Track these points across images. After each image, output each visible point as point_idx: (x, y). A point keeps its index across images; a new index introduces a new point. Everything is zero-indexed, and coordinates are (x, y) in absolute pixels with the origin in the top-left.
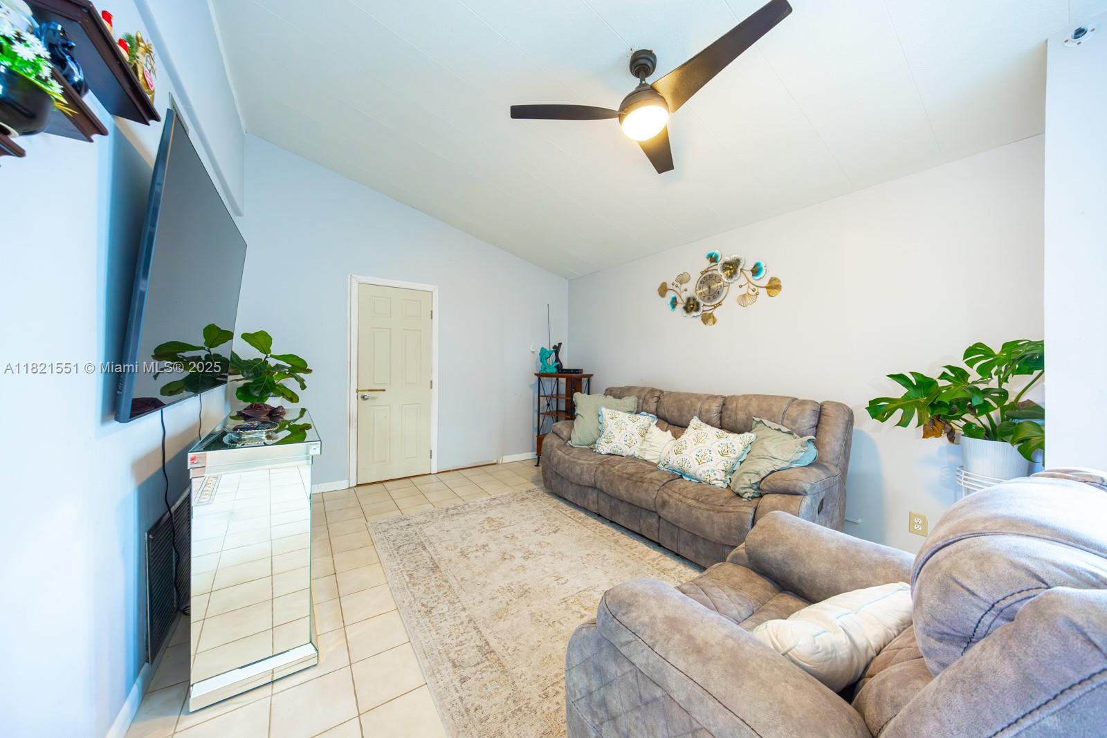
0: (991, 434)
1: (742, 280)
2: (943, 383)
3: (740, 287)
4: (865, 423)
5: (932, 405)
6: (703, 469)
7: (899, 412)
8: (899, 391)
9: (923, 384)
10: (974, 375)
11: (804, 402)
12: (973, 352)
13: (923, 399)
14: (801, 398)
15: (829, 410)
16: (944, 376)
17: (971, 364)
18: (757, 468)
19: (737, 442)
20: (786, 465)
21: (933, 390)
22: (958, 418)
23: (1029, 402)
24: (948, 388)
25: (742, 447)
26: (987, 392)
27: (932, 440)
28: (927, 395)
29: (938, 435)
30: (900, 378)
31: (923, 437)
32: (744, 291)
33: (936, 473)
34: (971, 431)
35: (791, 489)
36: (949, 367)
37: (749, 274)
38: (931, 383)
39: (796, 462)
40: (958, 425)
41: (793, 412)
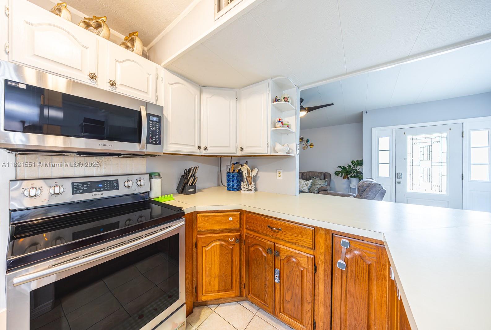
0: (355, 177)
1: (304, 143)
2: (347, 168)
3: (303, 144)
4: (333, 176)
5: (346, 172)
6: (304, 189)
7: (341, 174)
8: (340, 170)
9: (344, 168)
10: (352, 166)
11: (321, 173)
12: (353, 162)
13: (344, 171)
14: (320, 172)
15: (327, 174)
16: (348, 167)
17: (352, 164)
18: (317, 187)
19: (309, 182)
20: (323, 185)
21: (346, 169)
22: (350, 174)
23: (359, 171)
24: (348, 169)
25: (310, 183)
26: (354, 169)
27: (345, 179)
28: (345, 170)
29: (346, 178)
30: (340, 167)
31: (344, 179)
32: (304, 145)
33: (345, 186)
34: (351, 177)
35: (325, 190)
36: (348, 165)
37: (306, 142)
38: (346, 168)
39: (324, 185)
40: (349, 176)
41: (320, 175)
